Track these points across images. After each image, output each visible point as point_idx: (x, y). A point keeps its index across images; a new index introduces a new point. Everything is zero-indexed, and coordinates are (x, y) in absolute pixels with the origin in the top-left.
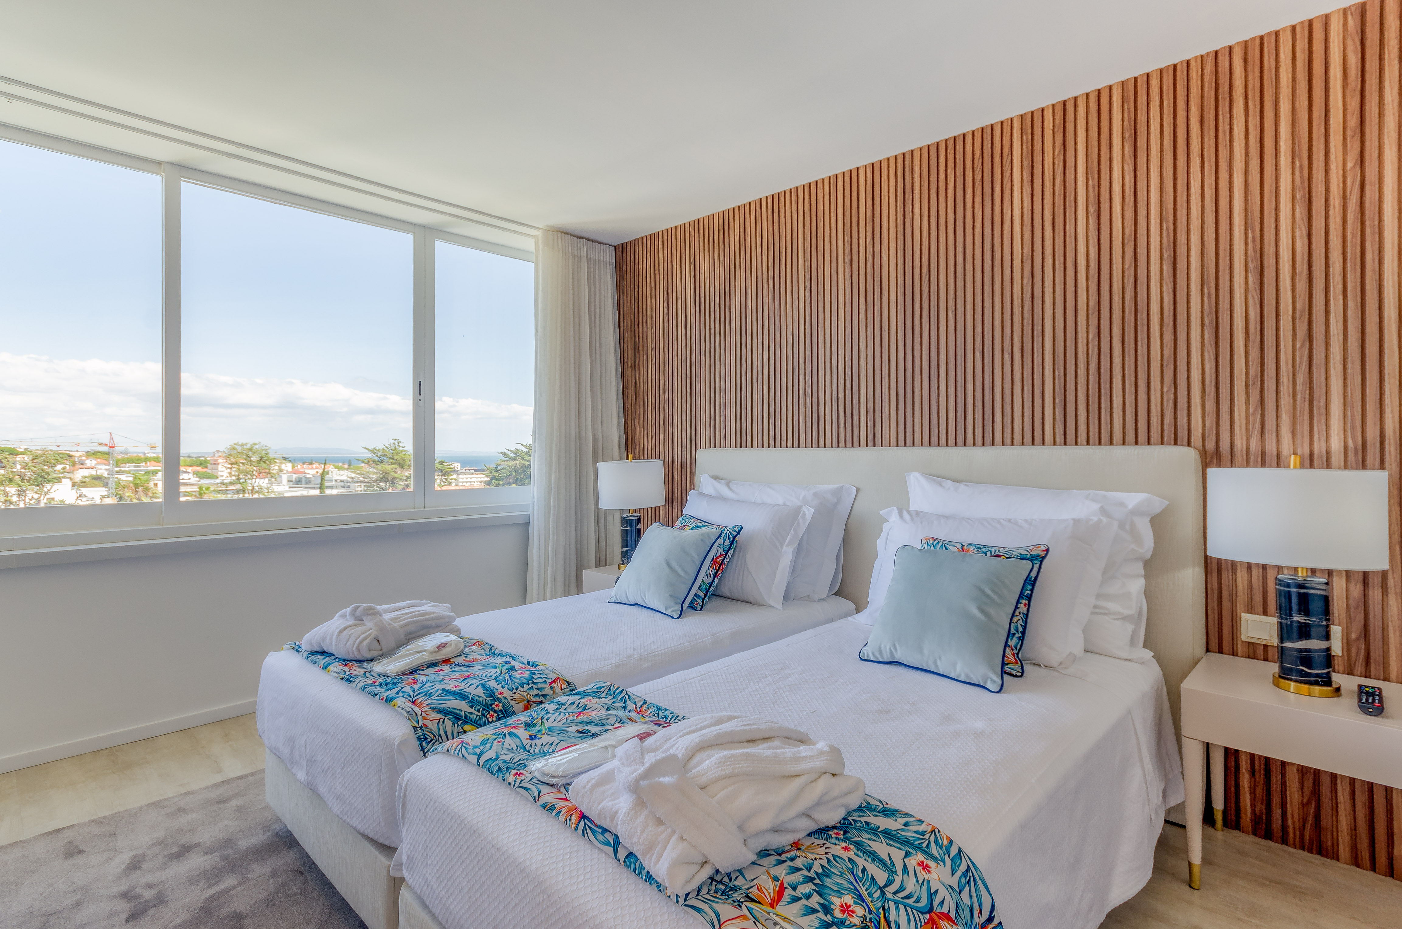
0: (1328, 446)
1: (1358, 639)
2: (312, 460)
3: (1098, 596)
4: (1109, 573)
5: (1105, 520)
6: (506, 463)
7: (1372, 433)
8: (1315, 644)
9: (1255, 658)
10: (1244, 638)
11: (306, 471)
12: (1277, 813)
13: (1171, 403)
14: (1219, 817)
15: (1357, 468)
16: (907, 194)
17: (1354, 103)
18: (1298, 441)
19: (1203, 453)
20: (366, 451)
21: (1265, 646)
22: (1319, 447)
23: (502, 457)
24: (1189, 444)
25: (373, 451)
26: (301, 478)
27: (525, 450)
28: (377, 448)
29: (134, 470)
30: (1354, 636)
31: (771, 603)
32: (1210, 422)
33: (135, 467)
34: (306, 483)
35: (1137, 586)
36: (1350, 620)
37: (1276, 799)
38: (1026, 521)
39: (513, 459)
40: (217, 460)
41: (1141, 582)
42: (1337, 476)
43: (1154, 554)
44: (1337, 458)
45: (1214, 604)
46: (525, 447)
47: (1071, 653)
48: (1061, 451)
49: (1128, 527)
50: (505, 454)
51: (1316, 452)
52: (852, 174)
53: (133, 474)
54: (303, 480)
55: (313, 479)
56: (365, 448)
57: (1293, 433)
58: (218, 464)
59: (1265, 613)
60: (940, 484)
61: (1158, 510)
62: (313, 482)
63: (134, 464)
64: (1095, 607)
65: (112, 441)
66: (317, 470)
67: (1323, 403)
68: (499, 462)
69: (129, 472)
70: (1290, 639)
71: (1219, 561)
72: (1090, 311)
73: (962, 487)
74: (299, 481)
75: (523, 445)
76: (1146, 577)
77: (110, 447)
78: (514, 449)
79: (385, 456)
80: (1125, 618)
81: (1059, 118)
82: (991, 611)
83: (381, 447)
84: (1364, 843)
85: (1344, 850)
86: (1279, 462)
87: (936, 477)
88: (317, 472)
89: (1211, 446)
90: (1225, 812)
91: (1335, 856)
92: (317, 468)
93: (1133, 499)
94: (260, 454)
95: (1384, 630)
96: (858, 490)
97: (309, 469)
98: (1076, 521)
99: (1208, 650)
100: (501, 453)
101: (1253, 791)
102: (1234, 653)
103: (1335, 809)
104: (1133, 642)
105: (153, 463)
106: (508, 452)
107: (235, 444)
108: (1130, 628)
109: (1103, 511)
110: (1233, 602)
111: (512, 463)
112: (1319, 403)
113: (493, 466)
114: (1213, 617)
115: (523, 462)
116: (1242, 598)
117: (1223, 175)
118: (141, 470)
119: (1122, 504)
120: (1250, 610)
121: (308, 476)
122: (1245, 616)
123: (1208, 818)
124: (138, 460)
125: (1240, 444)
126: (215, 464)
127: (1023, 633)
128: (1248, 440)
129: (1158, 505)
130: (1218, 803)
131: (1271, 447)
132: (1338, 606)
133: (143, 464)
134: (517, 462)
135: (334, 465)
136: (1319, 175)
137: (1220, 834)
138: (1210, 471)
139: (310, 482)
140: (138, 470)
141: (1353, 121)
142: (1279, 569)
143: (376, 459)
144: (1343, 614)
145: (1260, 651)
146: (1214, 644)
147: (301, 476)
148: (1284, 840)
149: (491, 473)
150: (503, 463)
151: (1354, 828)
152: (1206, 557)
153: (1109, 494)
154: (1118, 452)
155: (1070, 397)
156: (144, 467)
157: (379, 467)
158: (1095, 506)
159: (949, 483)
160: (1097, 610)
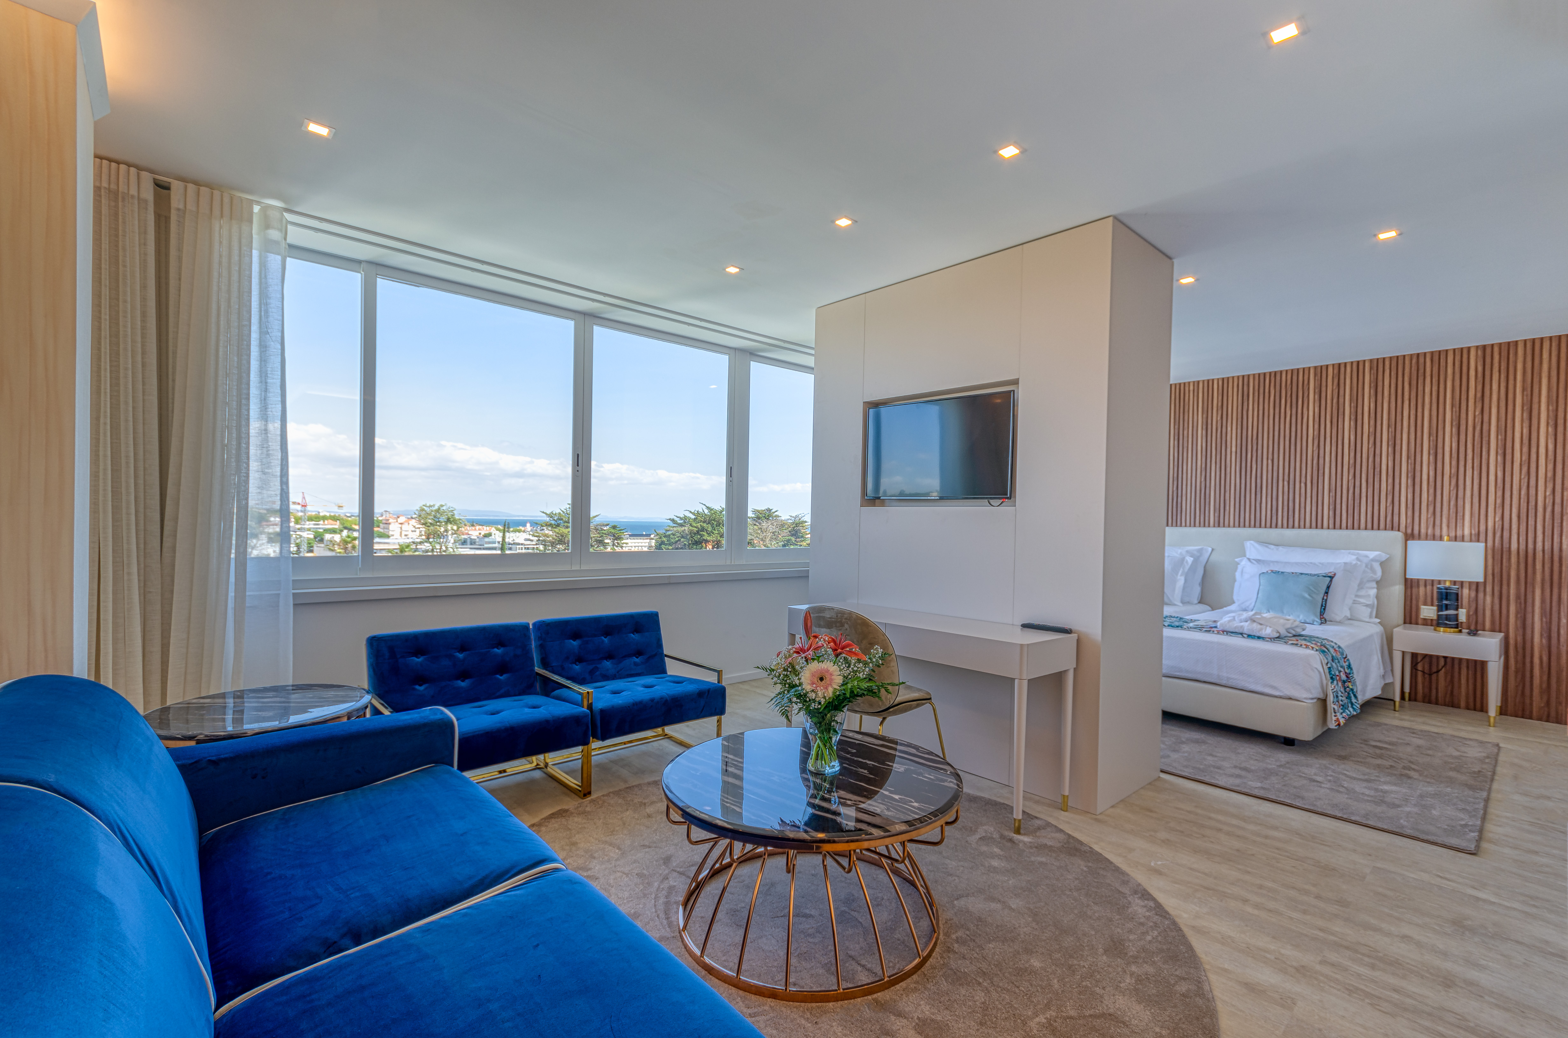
0: (1463, 533)
1: (1472, 615)
2: (473, 522)
3: (1357, 596)
4: (1361, 586)
5: (1359, 563)
6: (675, 529)
7: (1483, 528)
8: (1451, 612)
9: (1427, 625)
10: (1422, 617)
11: (470, 533)
12: (1434, 691)
13: (1391, 512)
14: (1407, 696)
15: (1475, 542)
16: (1245, 397)
17: (1480, 387)
18: (1450, 530)
19: (1406, 534)
20: (544, 515)
21: (1432, 620)
22: (1459, 533)
23: (671, 524)
24: (1399, 530)
25: (550, 515)
26: (466, 539)
27: (693, 517)
28: (554, 513)
29: (314, 528)
30: (1471, 613)
31: (1176, 603)
32: (1409, 520)
33: (315, 524)
34: (471, 544)
35: (1373, 592)
36: (1470, 606)
37: (1434, 686)
38: (1320, 563)
39: (681, 525)
40: (388, 520)
41: (1375, 591)
42: (1466, 545)
43: (1381, 579)
44: (1467, 537)
45: (1408, 603)
46: (693, 514)
47: (1345, 616)
48: (1333, 532)
49: (1369, 567)
50: (673, 520)
51: (1458, 535)
52: (1209, 383)
53: (313, 532)
54: (469, 541)
55: (477, 540)
56: (543, 512)
57: (1448, 526)
58: (389, 524)
59: (1432, 605)
60: (1267, 547)
61: (1384, 559)
62: (477, 544)
63: (314, 522)
64: (1354, 600)
65: (304, 500)
66: (480, 532)
67: (1461, 514)
68: (668, 528)
69: (309, 530)
70: (1442, 611)
71: (1412, 580)
72: (1350, 466)
73: (1281, 548)
74: (464, 542)
75: (691, 512)
76: (1378, 589)
77: (303, 506)
78: (682, 516)
79: (562, 519)
80: (1367, 606)
81: (1336, 371)
82: (1314, 596)
83: (558, 511)
84: (1471, 700)
85: (1463, 704)
86: (1441, 538)
87: (1265, 543)
88: (480, 534)
89: (1409, 531)
90: (1410, 694)
91: (1459, 707)
92: (479, 530)
93: (1372, 554)
94: (447, 515)
95: (1484, 610)
96: (1213, 550)
97: (472, 530)
98: (1345, 563)
99: (1405, 623)
100: (670, 519)
101: (1423, 683)
102: (1417, 624)
103: (1460, 687)
104: (1371, 617)
105: (330, 521)
106: (676, 519)
107: (424, 506)
108: (1369, 610)
109: (1358, 559)
110: (1417, 601)
111: (680, 529)
112: (1460, 514)
113: (661, 532)
114: (1408, 608)
115: (691, 528)
116: (1422, 599)
117: (1420, 410)
118: (320, 528)
119: (1367, 556)
120: (1425, 604)
121: (472, 537)
122: (1423, 607)
123: (1403, 697)
124: (316, 518)
125: (1423, 531)
126: (386, 524)
127: (1325, 607)
128: (1427, 529)
129: (1384, 557)
130: (1407, 689)
131: (1438, 533)
132: (1465, 601)
133: (321, 522)
134: (686, 528)
135: (495, 528)
136: (1463, 415)
137: (1407, 703)
138: (1409, 542)
139: (475, 543)
140: (317, 528)
141: (1479, 395)
142: (1439, 582)
143: (553, 522)
144: (1467, 605)
145: (1429, 622)
146: (1408, 620)
147: (466, 537)
148: (1437, 703)
149: (661, 538)
150: (672, 529)
151: (1467, 694)
152: (1406, 580)
153: (1360, 552)
154: (1364, 533)
155: (1338, 506)
156: (322, 525)
157: (557, 530)
158: (1354, 557)
159: (1272, 547)
160: (1355, 602)
